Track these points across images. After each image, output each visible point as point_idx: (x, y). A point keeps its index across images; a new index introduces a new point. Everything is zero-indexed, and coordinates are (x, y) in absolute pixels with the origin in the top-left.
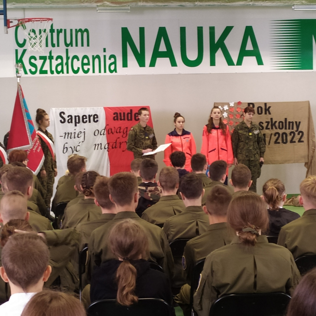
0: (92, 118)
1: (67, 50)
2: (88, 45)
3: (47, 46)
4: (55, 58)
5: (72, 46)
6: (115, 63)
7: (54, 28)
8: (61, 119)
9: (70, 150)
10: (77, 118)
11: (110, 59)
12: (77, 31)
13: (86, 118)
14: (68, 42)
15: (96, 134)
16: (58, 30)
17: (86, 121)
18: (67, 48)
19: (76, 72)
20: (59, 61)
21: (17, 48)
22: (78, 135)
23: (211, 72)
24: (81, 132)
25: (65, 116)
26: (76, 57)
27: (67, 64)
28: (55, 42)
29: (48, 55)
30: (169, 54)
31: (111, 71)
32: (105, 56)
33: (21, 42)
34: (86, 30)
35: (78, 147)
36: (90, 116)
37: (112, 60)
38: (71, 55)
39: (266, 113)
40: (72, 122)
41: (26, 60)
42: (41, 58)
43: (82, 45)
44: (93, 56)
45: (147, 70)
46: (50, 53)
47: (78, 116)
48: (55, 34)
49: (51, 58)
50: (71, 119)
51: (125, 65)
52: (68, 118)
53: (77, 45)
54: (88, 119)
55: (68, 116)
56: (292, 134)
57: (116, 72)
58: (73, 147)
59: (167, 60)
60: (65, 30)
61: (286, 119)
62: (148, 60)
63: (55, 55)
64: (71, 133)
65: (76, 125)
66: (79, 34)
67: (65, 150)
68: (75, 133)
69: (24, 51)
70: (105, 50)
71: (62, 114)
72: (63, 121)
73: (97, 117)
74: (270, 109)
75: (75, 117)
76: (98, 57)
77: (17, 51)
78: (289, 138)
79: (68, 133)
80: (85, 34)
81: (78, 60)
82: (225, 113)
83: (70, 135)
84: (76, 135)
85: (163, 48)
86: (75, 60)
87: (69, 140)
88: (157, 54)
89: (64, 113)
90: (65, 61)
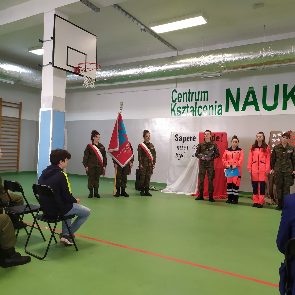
0: (192, 139)
1: (196, 103)
2: (207, 100)
3: (186, 101)
4: (190, 107)
5: (199, 101)
6: (221, 109)
7: (190, 92)
8: (176, 138)
9: (179, 156)
10: (184, 138)
11: (218, 107)
12: (202, 93)
13: (189, 139)
14: (197, 98)
15: (194, 148)
16: (192, 92)
17: (189, 140)
18: (196, 102)
19: (200, 115)
20: (192, 109)
21: (172, 103)
22: (184, 148)
23: (283, 114)
24: (186, 146)
25: (178, 137)
26: (200, 107)
27: (196, 110)
28: (190, 99)
29: (186, 106)
30: (255, 103)
31: (219, 114)
32: (216, 106)
33: (174, 100)
34: (207, 92)
35: (184, 155)
36: (191, 137)
37: (220, 108)
38: (198, 106)
40: (181, 140)
41: (176, 109)
42: (183, 108)
43: (204, 100)
44: (209, 106)
45: (240, 113)
46: (188, 105)
47: (185, 137)
48: (191, 95)
49: (188, 107)
50: (181, 139)
51: (227, 110)
52: (180, 138)
53: (201, 100)
54: (190, 139)
55: (180, 137)
57: (222, 115)
58: (181, 155)
59: (253, 107)
60: (196, 92)
62: (241, 108)
63: (190, 106)
64: (180, 147)
65: (183, 142)
66: (203, 94)
67: (177, 156)
68: (182, 147)
69: (176, 104)
70: (216, 102)
71: (177, 136)
72: (177, 139)
73: (195, 138)
75: (183, 137)
76: (212, 106)
77: (172, 104)
79: (179, 146)
80: (206, 93)
81: (201, 108)
82: (278, 138)
83: (180, 148)
84: (183, 148)
85: (251, 99)
86: (200, 108)
87: (179, 151)
88: (247, 103)
89: (177, 135)
90: (194, 109)
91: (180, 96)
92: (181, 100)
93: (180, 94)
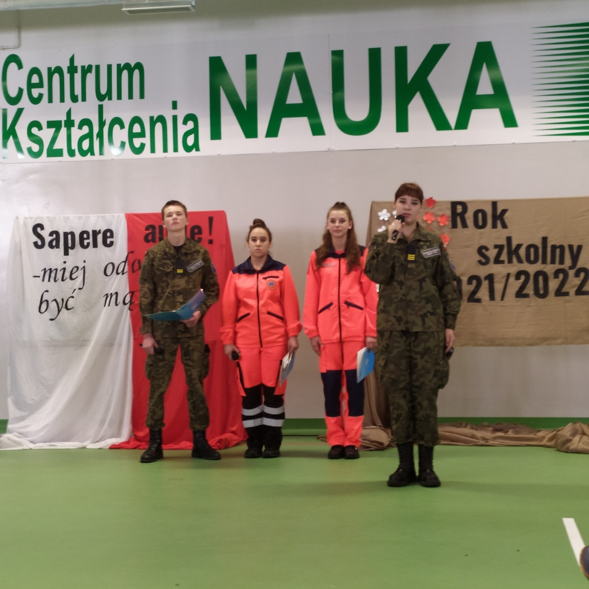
0: (100, 238)
1: (101, 108)
2: (142, 96)
3: (62, 100)
4: (77, 124)
5: (110, 99)
6: (195, 131)
7: (75, 65)
8: (35, 239)
9: (53, 305)
11: (185, 123)
12: (120, 69)
13: (88, 238)
14: (103, 90)
15: (109, 272)
16: (83, 67)
17: (88, 244)
18: (101, 103)
20: (86, 130)
21: (6, 105)
22: (71, 273)
23: (397, 146)
24: (77, 267)
25: (45, 233)
26: (117, 121)
27: (100, 135)
29: (63, 118)
30: (308, 109)
31: (188, 149)
32: (175, 118)
33: (13, 93)
34: (139, 66)
35: (71, 300)
36: (95, 233)
37: (190, 125)
38: (108, 117)
39: (494, 226)
40: (58, 246)
41: (21, 130)
42: (51, 124)
43: (131, 96)
44: (152, 118)
45: (261, 144)
46: (69, 113)
47: (72, 234)
48: (78, 77)
49: (69, 123)
50: (57, 239)
51: (216, 134)
52: (51, 238)
53: (119, 97)
54: (91, 240)
55: (51, 234)
56: (561, 276)
57: (198, 150)
58: (60, 301)
59: (302, 123)
60: (98, 67)
61: (545, 240)
62: (263, 124)
64: (56, 270)
65: (66, 253)
66: (125, 73)
67: (44, 306)
68: (64, 269)
69: (20, 111)
70: (175, 105)
71: (39, 229)
72: (40, 243)
73: (112, 236)
74: (507, 216)
76: (161, 119)
77: (5, 111)
78: (553, 284)
79: (50, 269)
80: (136, 73)
81: (122, 127)
84: (67, 274)
85: (294, 96)
86: (117, 127)
88: (282, 110)
89: (41, 226)
90: (96, 129)
91: (35, 79)
92: (41, 96)
93: (35, 71)
